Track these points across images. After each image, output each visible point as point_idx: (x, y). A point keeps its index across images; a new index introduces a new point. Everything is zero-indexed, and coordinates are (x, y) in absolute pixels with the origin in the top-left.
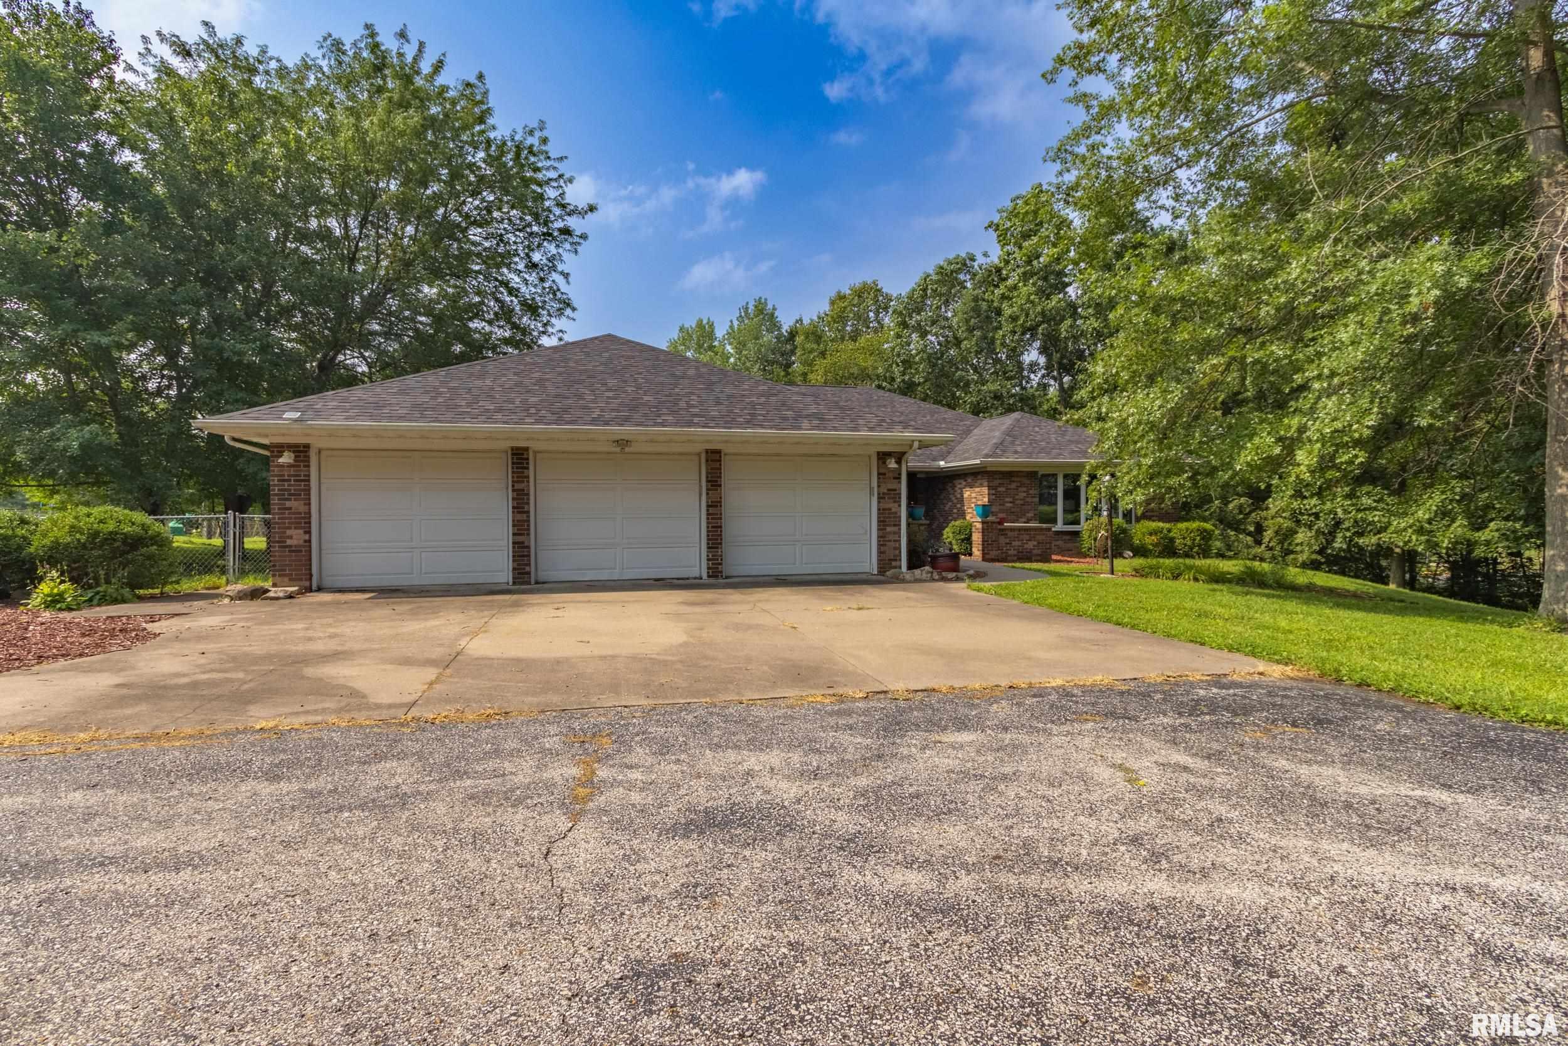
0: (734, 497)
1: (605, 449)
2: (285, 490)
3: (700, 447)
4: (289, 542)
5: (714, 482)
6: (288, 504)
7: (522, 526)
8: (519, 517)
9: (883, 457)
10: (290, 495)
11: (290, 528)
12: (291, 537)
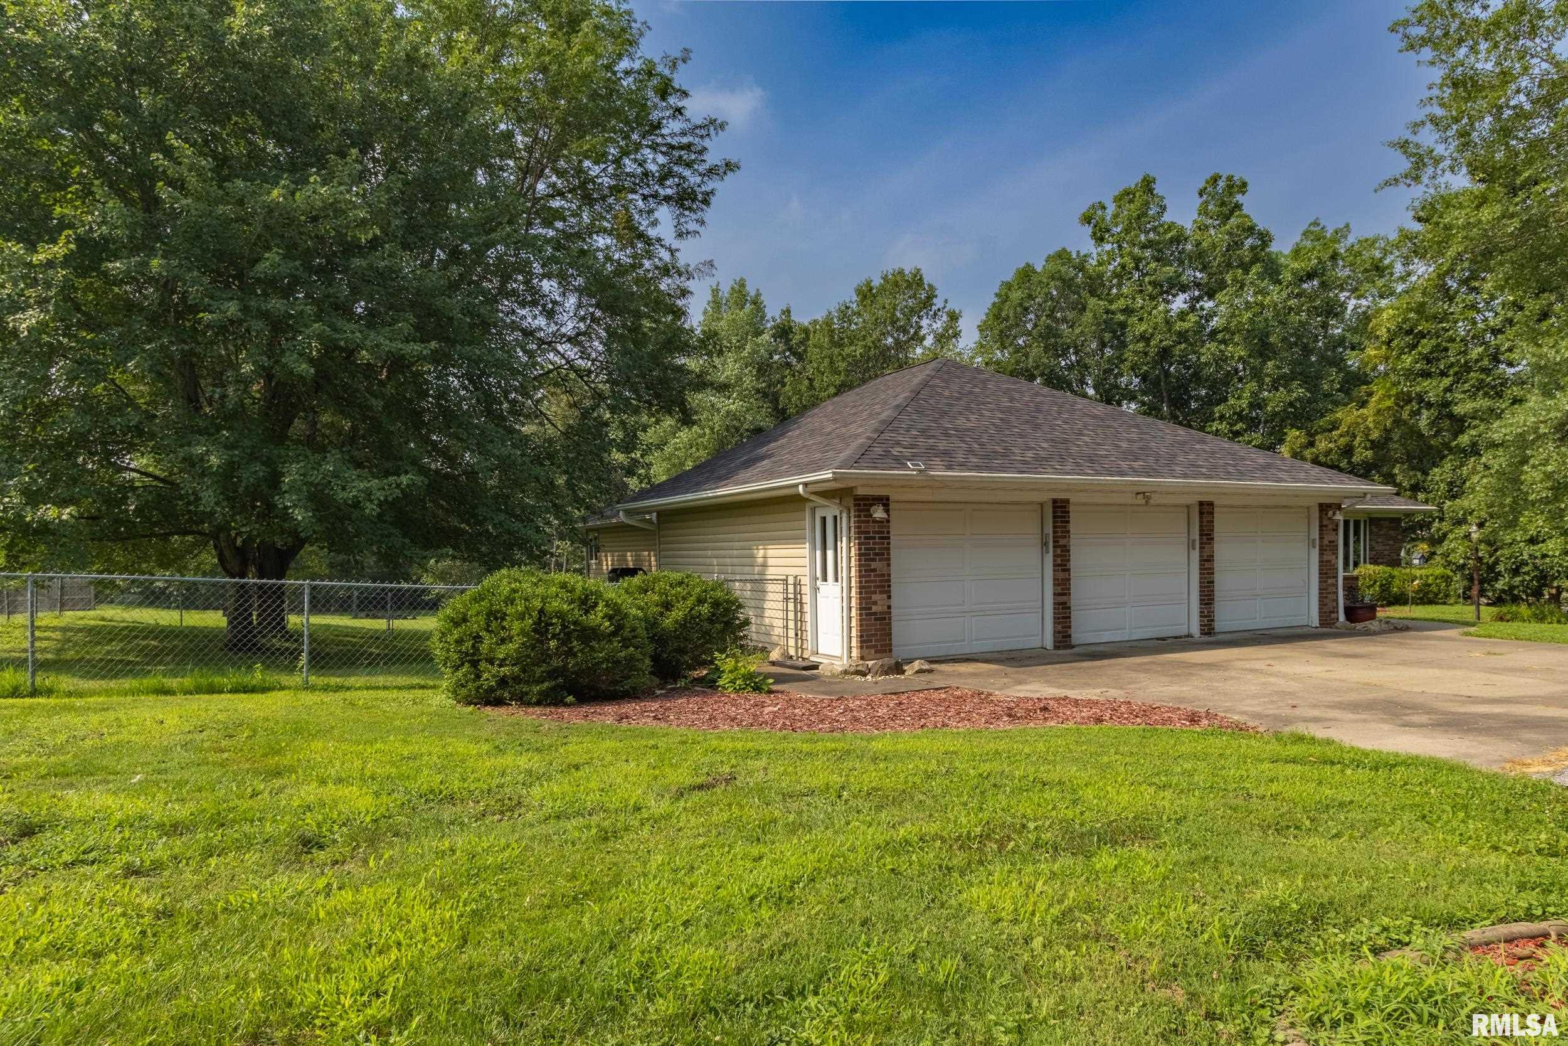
0: (1223, 552)
1: (1130, 501)
2: (871, 549)
3: (1193, 500)
4: (874, 609)
5: (1207, 536)
6: (873, 565)
7: (1063, 588)
8: (1061, 575)
9: (1324, 508)
10: (877, 554)
11: (875, 593)
12: (875, 603)
